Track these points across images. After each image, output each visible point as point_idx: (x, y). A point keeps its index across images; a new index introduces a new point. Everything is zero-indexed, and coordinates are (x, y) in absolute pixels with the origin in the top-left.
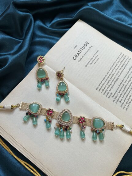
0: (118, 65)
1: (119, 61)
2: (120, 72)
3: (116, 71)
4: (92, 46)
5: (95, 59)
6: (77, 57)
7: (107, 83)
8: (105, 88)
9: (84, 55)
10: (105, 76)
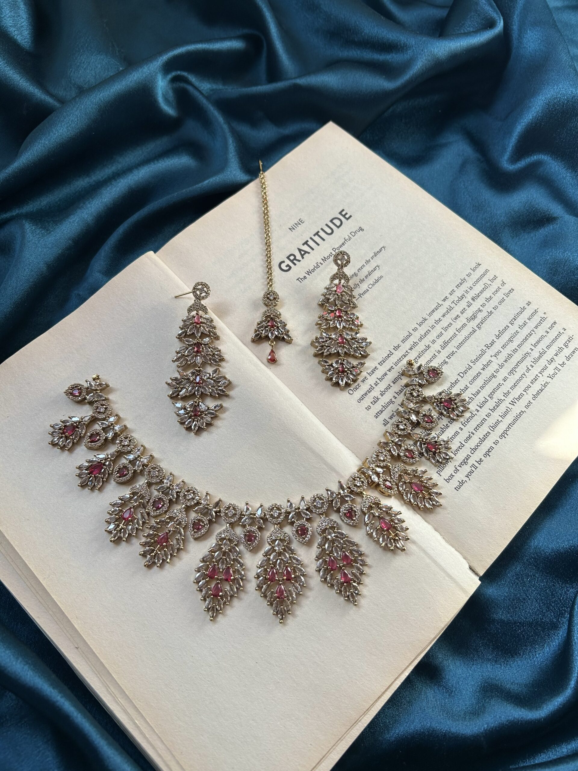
0: (457, 310)
1: (463, 297)
2: (460, 337)
3: (441, 334)
4: (361, 229)
5: (364, 280)
6: (295, 264)
7: (396, 375)
8: (384, 392)
9: (326, 260)
10: (394, 349)
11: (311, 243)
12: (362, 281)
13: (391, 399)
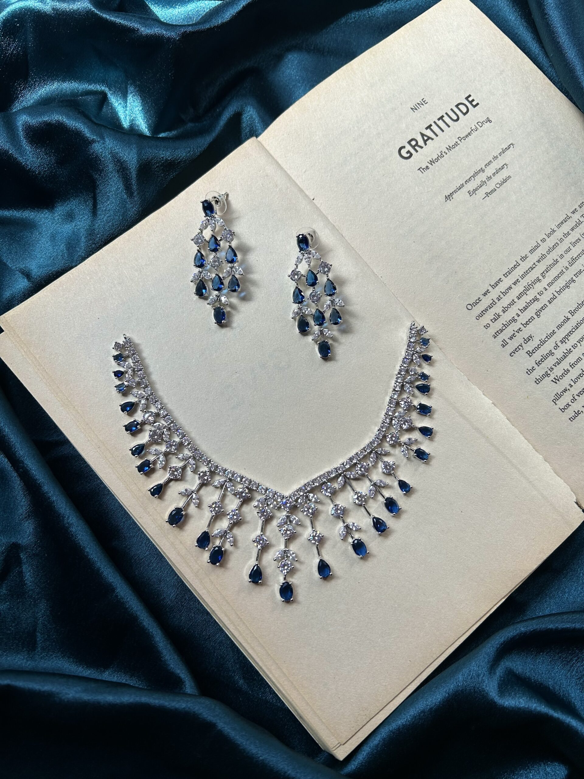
3: (569, 250)
4: (489, 120)
5: (491, 177)
6: (417, 151)
7: (522, 289)
8: (507, 309)
9: (450, 150)
10: (521, 259)
11: (434, 127)
12: (489, 178)
13: (514, 317)
